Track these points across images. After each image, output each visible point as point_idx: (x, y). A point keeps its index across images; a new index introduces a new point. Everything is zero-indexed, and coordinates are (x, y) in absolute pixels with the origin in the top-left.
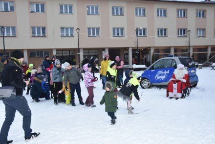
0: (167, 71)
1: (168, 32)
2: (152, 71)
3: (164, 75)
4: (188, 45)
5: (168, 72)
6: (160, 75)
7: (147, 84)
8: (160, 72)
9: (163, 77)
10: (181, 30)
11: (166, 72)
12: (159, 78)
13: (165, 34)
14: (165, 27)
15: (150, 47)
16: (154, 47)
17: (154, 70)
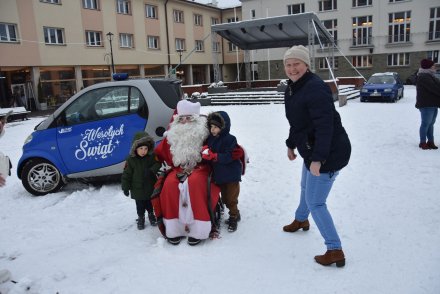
0: (116, 127)
1: (67, 36)
2: (62, 131)
3: (106, 142)
4: (110, 63)
5: (121, 131)
6: (94, 144)
7: (49, 178)
8: (92, 134)
9: (104, 151)
10: (92, 34)
11: (111, 133)
12: (91, 153)
13: (60, 40)
14: (60, 26)
15: (31, 68)
16: (41, 67)
17: (69, 129)
